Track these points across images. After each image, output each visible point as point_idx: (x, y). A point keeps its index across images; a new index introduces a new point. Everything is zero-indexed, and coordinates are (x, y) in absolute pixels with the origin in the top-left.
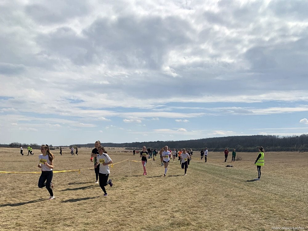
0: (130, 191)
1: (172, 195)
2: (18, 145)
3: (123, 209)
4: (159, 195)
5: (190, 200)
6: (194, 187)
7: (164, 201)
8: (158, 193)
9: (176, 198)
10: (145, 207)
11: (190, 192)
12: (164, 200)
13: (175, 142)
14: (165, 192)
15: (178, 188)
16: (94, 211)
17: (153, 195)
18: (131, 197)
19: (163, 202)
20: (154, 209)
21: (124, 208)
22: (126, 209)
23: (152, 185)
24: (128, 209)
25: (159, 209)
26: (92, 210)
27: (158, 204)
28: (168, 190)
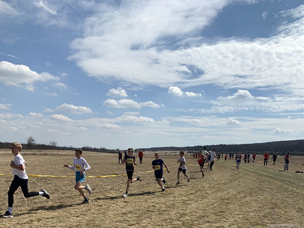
0: (182, 200)
4: (215, 205)
6: (259, 197)
9: (236, 210)
18: (182, 207)
19: (220, 216)
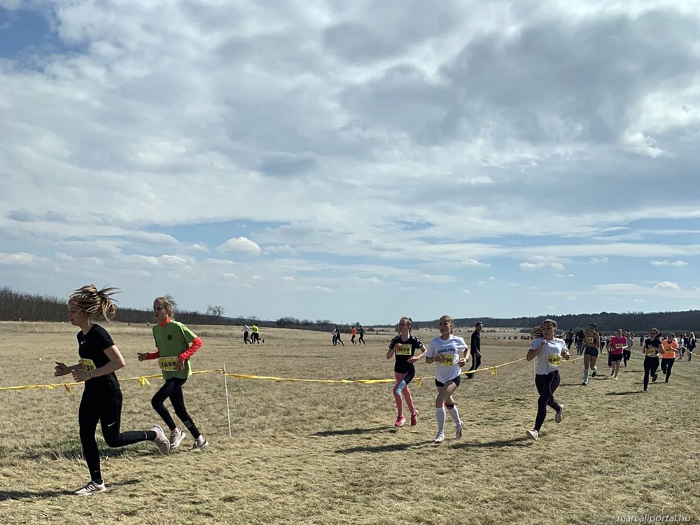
1: (643, 446)
2: (292, 323)
3: (520, 471)
5: (693, 461)
7: (622, 459)
8: (606, 439)
9: (655, 454)
10: (574, 470)
11: (691, 441)
12: (624, 456)
13: (647, 315)
14: (625, 438)
15: (660, 429)
16: (454, 471)
17: (592, 443)
20: (599, 477)
21: (522, 468)
22: (528, 472)
23: (590, 418)
24: (531, 473)
25: (611, 477)
26: (447, 469)
27: (607, 465)
28: (633, 434)
